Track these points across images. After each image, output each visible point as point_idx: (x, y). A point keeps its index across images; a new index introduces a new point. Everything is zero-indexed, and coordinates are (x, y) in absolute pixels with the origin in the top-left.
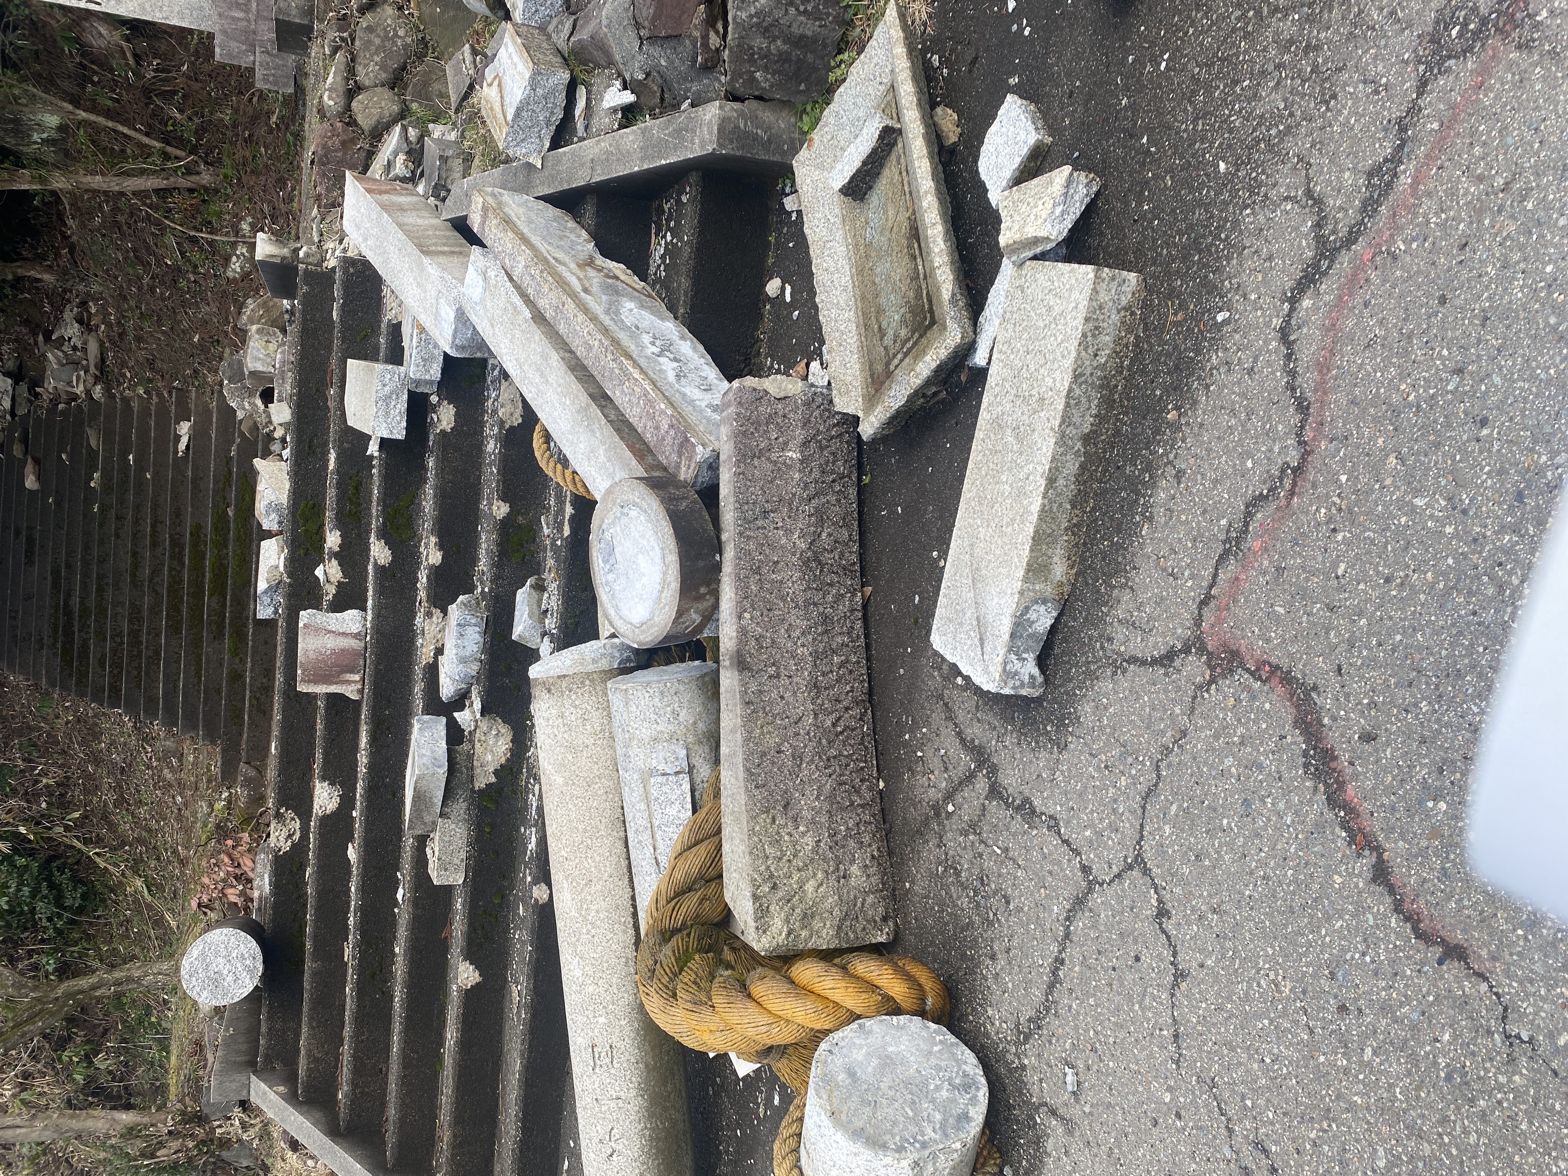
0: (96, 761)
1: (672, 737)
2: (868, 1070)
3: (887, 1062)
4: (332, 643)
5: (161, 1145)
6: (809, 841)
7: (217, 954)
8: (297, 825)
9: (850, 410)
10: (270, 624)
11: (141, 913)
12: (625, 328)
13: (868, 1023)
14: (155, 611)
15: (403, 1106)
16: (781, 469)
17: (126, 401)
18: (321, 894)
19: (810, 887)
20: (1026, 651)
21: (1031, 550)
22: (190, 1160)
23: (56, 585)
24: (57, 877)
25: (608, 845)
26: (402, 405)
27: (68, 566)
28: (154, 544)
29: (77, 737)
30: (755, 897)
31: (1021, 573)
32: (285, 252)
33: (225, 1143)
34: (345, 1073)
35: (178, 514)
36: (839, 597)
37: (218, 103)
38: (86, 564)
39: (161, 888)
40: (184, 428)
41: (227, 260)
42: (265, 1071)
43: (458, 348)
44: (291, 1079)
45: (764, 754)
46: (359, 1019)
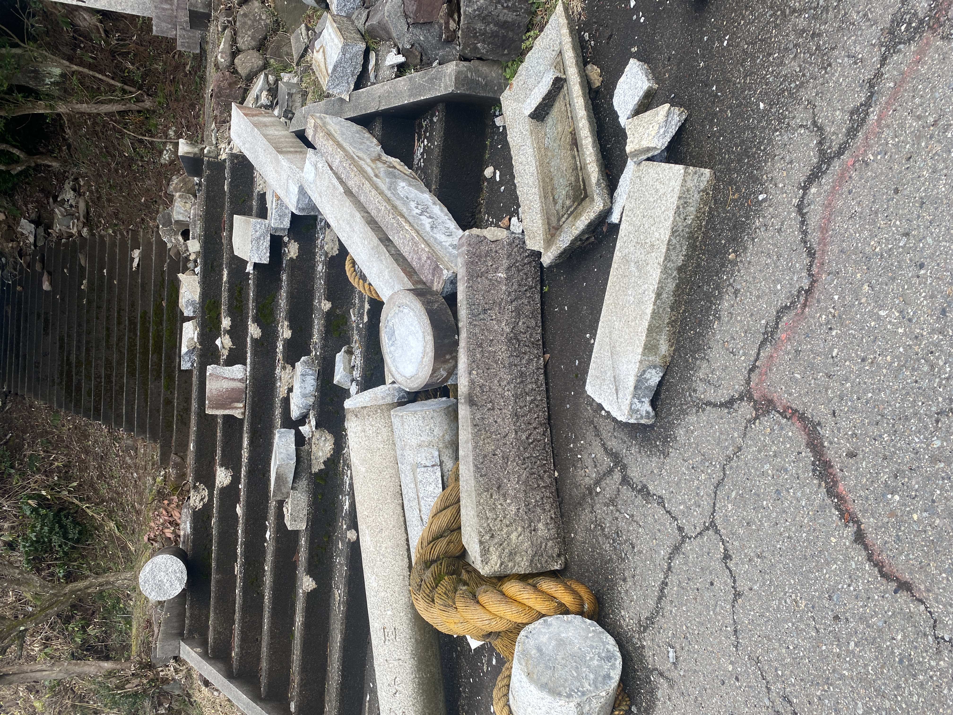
0: (87, 453)
1: (430, 444)
2: (550, 648)
3: (561, 643)
4: (226, 385)
5: (128, 681)
6: (513, 509)
7: (160, 570)
8: (206, 493)
9: (536, 248)
10: (189, 372)
11: (113, 542)
12: (400, 198)
13: (549, 619)
14: (120, 363)
15: (271, 661)
16: (494, 284)
17: (102, 237)
18: (221, 534)
19: (514, 536)
20: (644, 397)
21: (647, 337)
22: (145, 691)
23: (61, 347)
24: (65, 521)
25: (392, 508)
26: (267, 243)
27: (69, 336)
28: (119, 323)
29: (74, 438)
30: (481, 543)
31: (640, 350)
32: (196, 150)
33: (165, 681)
34: (236, 641)
35: (133, 305)
36: (530, 361)
37: (155, 59)
38: (79, 335)
39: (125, 527)
40: (136, 254)
41: (161, 153)
42: (189, 639)
43: (300, 210)
44: (204, 644)
45: (485, 456)
46: (244, 609)
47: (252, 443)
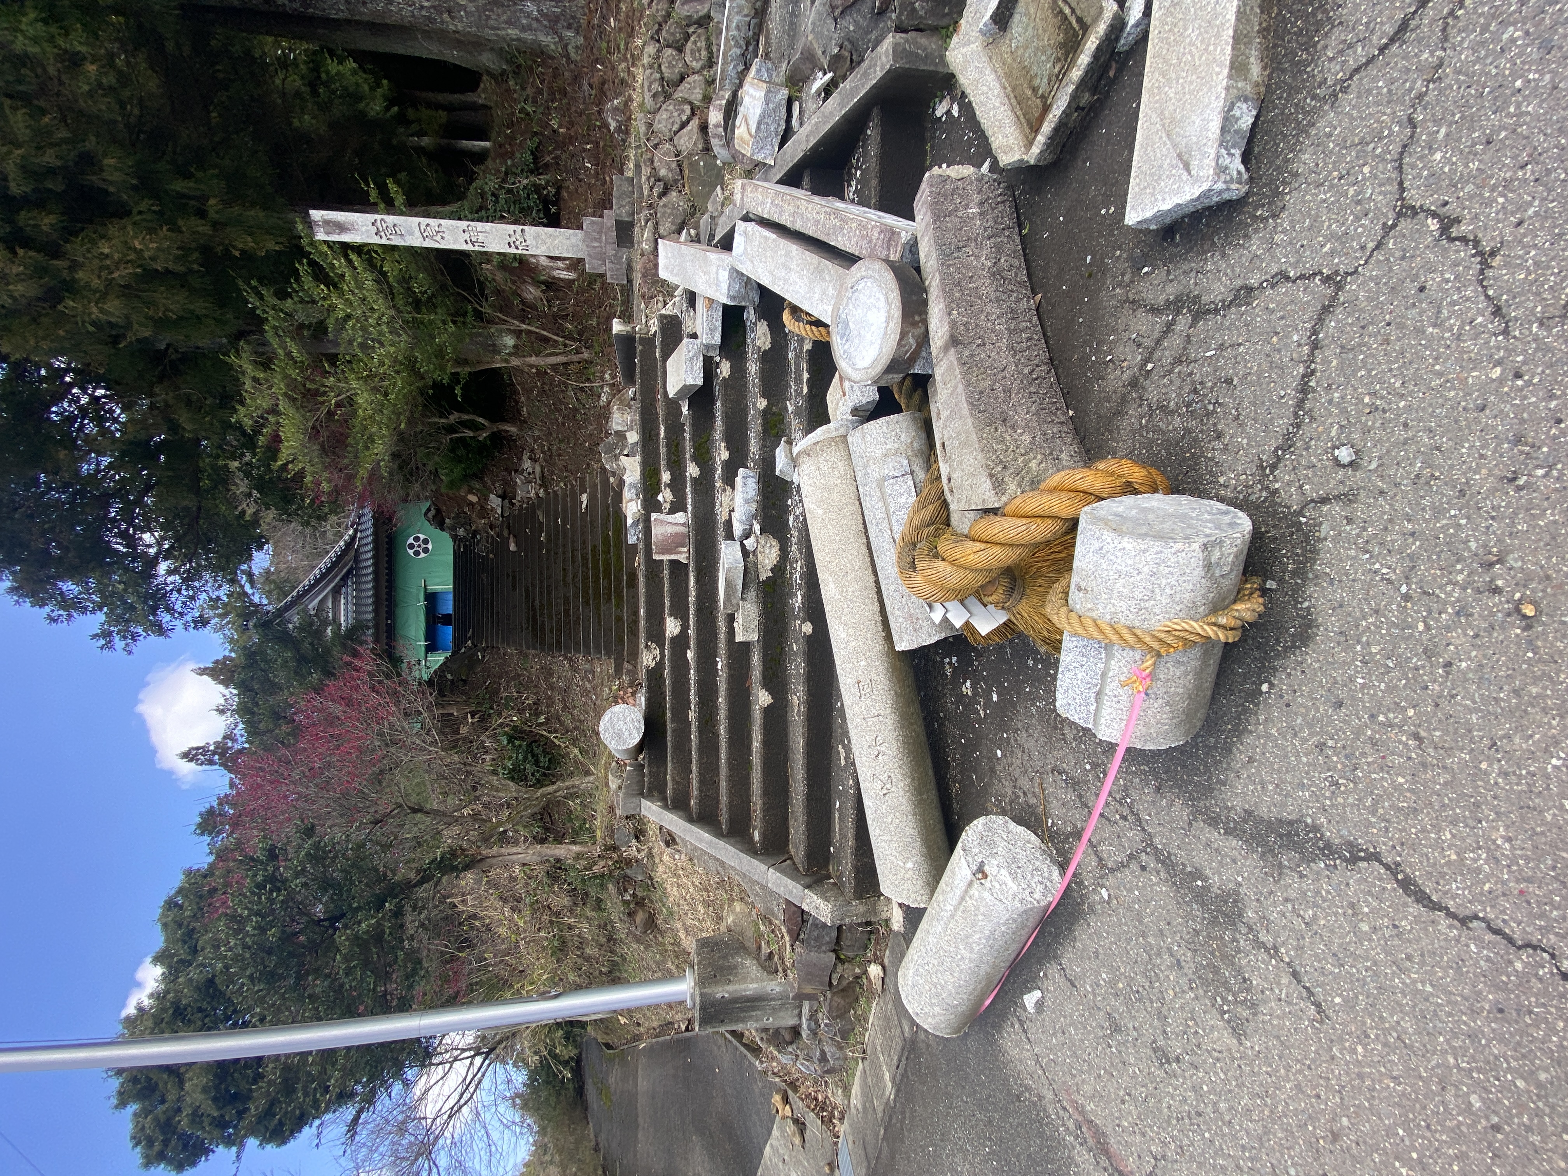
0: (552, 688)
2: (1132, 513)
3: (1146, 510)
4: (671, 529)
5: (595, 863)
6: (1027, 438)
7: (619, 719)
8: (658, 649)
10: (635, 546)
13: (1120, 498)
14: (576, 596)
15: (731, 795)
16: (966, 221)
17: (555, 492)
18: (674, 683)
19: (1033, 464)
20: (1233, 146)
21: (1233, 49)
22: (611, 872)
23: (527, 596)
24: (536, 751)
26: (700, 363)
27: (533, 585)
28: (573, 562)
29: (542, 677)
30: (991, 476)
31: (1226, 71)
32: (629, 328)
33: (628, 862)
34: (695, 783)
35: (584, 542)
37: (589, 316)
38: (541, 582)
40: (584, 498)
41: (599, 396)
42: (649, 796)
43: (733, 298)
44: (664, 799)
45: (981, 393)
46: (701, 750)
47: (697, 582)
